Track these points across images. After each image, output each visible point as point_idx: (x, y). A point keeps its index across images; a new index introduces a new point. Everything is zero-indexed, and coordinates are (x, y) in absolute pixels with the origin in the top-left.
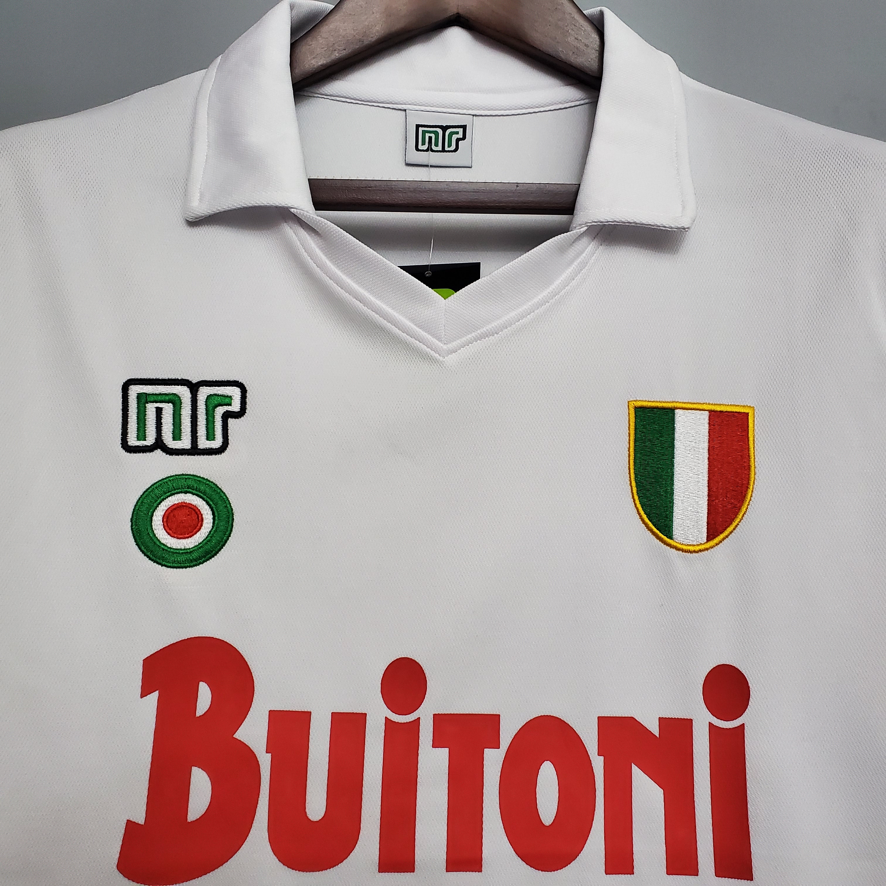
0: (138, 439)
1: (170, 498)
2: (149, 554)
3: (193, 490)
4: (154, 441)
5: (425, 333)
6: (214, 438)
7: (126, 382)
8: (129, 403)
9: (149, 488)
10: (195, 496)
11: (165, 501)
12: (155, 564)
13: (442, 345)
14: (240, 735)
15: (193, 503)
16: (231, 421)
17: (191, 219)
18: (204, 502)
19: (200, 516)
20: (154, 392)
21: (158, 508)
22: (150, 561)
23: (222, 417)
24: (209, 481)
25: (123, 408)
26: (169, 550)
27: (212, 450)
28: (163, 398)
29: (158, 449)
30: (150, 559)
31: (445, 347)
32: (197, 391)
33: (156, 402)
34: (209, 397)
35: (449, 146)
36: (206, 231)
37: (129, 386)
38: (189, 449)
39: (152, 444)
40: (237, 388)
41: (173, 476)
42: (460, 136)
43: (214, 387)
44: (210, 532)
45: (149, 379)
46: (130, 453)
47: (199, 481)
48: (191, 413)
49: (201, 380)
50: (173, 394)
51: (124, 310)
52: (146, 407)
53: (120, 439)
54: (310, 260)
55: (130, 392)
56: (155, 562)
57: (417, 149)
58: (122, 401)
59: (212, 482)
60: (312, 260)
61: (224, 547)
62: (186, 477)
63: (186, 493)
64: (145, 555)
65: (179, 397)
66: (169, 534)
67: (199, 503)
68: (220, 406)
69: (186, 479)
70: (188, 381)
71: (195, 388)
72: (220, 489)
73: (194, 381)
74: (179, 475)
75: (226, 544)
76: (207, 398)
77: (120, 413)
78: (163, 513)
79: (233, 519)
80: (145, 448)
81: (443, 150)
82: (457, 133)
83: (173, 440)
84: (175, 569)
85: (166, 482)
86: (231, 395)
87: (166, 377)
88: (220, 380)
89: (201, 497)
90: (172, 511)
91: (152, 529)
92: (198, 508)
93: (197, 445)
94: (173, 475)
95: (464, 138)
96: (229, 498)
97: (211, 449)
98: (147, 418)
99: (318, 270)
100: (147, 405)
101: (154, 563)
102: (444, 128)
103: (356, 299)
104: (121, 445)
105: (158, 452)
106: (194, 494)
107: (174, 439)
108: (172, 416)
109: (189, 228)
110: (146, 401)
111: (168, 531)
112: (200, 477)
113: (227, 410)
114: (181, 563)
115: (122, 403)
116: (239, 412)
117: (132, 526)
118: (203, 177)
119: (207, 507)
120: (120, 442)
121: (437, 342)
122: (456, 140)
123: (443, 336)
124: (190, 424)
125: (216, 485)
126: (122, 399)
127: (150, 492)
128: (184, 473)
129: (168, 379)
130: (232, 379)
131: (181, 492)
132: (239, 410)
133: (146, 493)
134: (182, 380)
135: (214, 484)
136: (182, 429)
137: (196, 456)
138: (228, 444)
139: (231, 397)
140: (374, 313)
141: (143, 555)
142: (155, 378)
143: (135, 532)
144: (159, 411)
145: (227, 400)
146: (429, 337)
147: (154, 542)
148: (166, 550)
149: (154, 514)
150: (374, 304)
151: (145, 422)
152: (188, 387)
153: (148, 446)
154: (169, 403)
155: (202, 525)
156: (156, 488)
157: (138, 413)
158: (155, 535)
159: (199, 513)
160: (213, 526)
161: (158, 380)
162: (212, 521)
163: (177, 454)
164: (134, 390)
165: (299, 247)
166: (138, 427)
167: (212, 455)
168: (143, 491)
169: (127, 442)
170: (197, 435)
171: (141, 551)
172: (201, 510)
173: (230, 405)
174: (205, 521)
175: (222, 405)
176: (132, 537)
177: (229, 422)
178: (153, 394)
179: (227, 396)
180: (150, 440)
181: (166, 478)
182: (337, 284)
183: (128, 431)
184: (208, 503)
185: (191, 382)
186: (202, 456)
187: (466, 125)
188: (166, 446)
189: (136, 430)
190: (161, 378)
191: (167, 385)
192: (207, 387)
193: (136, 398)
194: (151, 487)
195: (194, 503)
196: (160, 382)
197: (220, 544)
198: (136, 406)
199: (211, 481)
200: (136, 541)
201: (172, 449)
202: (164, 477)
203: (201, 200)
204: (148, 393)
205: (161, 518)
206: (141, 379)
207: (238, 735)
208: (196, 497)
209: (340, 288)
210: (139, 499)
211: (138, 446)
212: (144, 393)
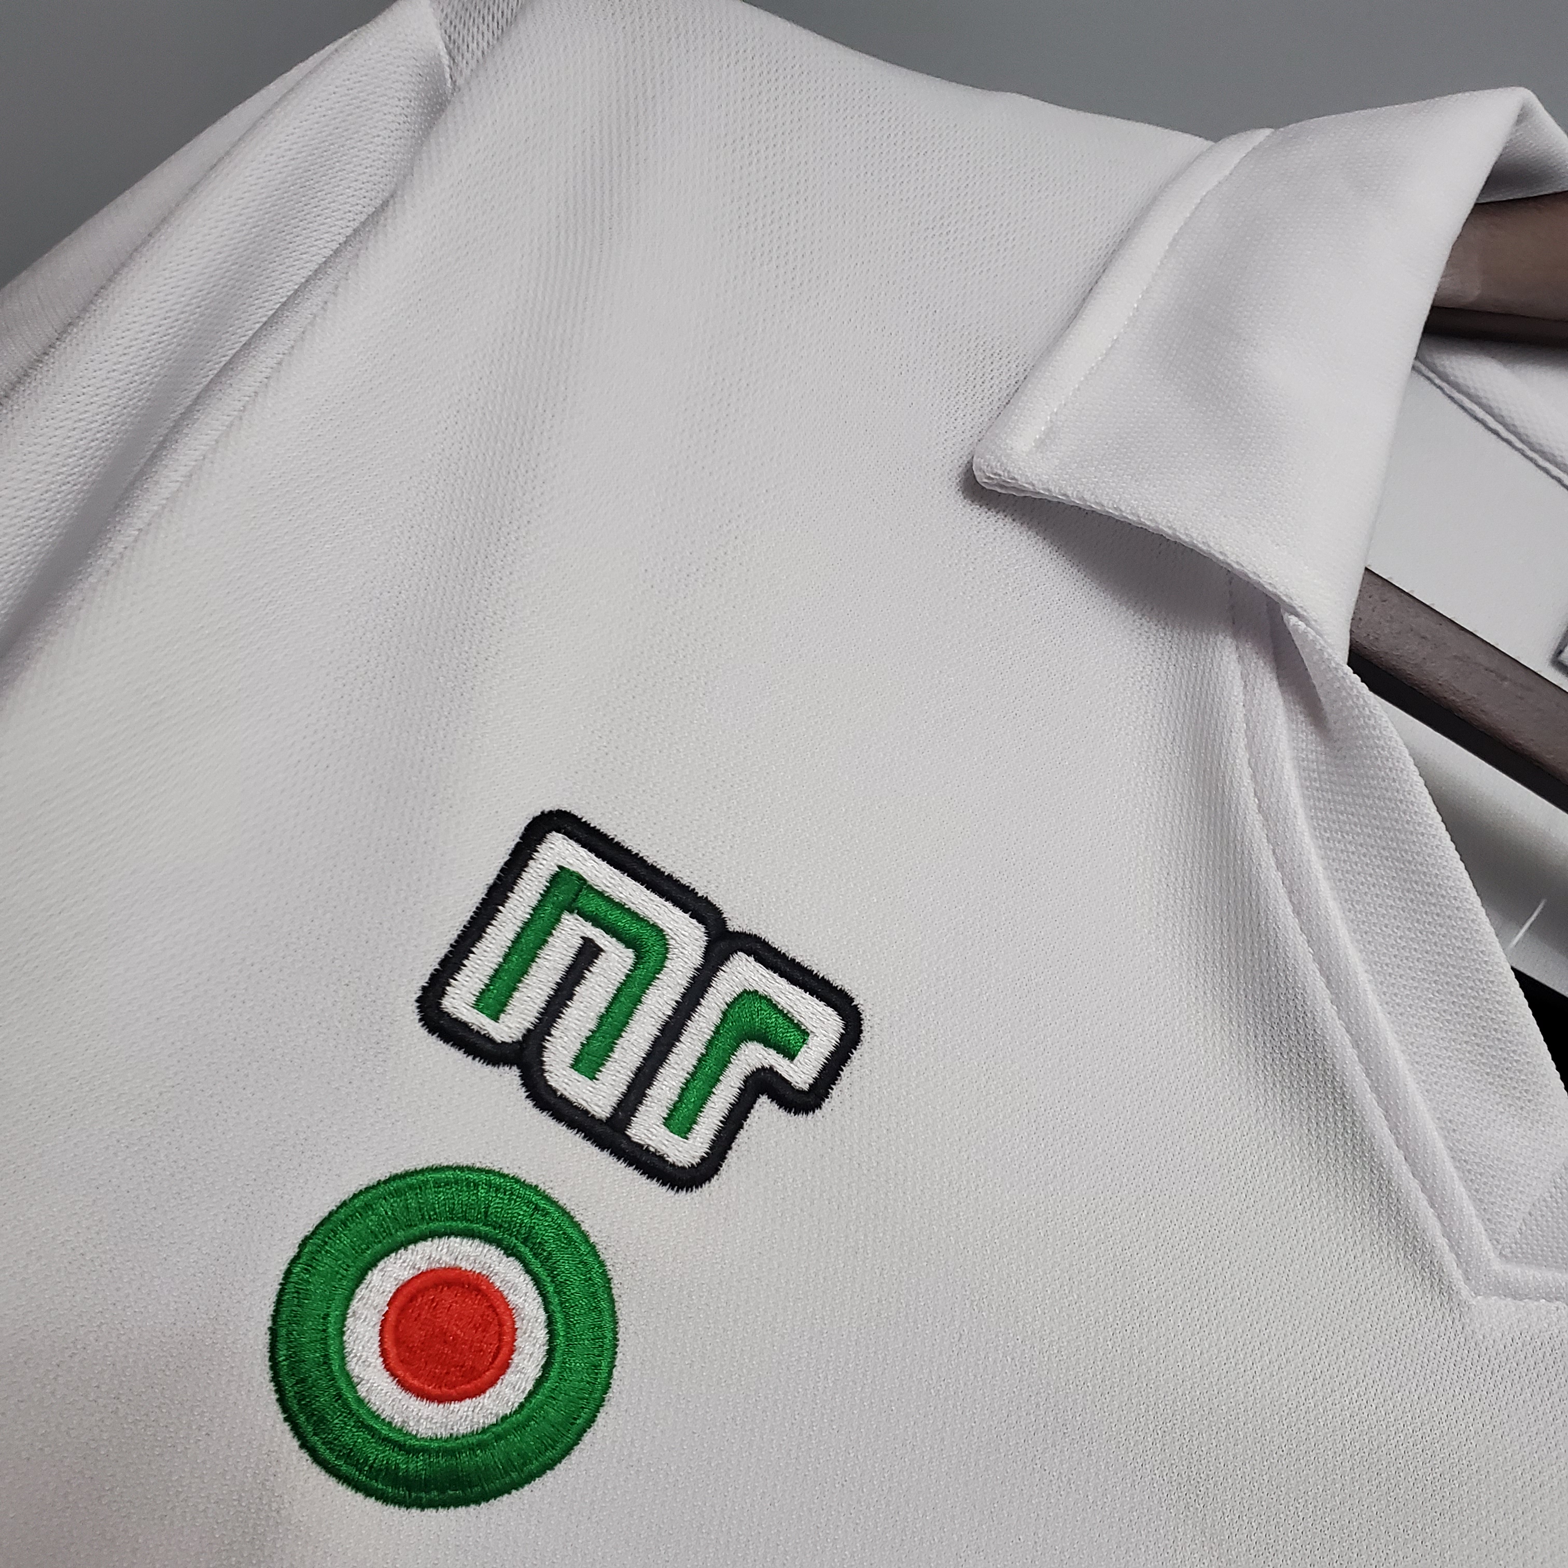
0: (480, 1003)
1: (455, 1241)
2: (288, 1383)
3: (536, 1255)
4: (517, 1035)
5: (1463, 1189)
6: (690, 1130)
7: (551, 812)
8: (520, 881)
9: (416, 1172)
10: (528, 1278)
11: (436, 1241)
12: (286, 1427)
13: (1492, 1255)
15: (511, 1298)
16: (764, 1107)
17: (989, 478)
18: (542, 1316)
19: (505, 1350)
20: (609, 892)
21: (402, 1251)
22: (276, 1407)
23: (747, 1080)
24: (596, 1255)
25: (495, 884)
26: (354, 1407)
27: (660, 1165)
28: (624, 922)
29: (515, 1068)
30: (282, 1401)
31: (1497, 1266)
32: (725, 958)
33: (596, 922)
34: (748, 995)
36: (1000, 532)
37: (550, 831)
38: (600, 1120)
39: (509, 1040)
40: (838, 1018)
41: (505, 1176)
43: (776, 976)
44: (505, 1418)
45: (618, 843)
46: (432, 1031)
47: (570, 1240)
48: (670, 1013)
49: (755, 932)
50: (654, 926)
51: (670, 611)
52: (558, 920)
53: (430, 970)
54: (1247, 781)
55: (543, 848)
56: (290, 1418)
58: (506, 864)
59: (602, 1264)
60: (1256, 783)
61: (514, 1492)
62: (542, 1204)
63: (510, 1252)
64: (276, 1379)
65: (666, 948)
66: (384, 1353)
67: (527, 1310)
68: (759, 1041)
69: (537, 1208)
70: (717, 912)
71: (722, 945)
72: (612, 1301)
73: (733, 925)
74: (524, 1185)
75: (527, 1487)
76: (740, 996)
77: (479, 893)
78: (407, 1275)
79: (591, 1420)
80: (480, 1042)
83: (572, 1066)
84: (332, 1481)
85: (476, 1185)
86: (810, 1028)
87: (667, 865)
88: (806, 964)
89: (543, 1294)
90: (436, 1286)
91: (347, 1307)
92: (514, 1323)
93: (629, 1122)
94: (506, 1171)
96: (621, 1343)
97: (661, 1158)
98: (542, 953)
99: (1254, 819)
100: (566, 916)
101: (286, 1420)
103: (1321, 970)
104: (419, 994)
105: (510, 1076)
106: (528, 1271)
107: (576, 1064)
108: (612, 990)
109: (960, 496)
110: (570, 904)
111: (388, 1345)
112: (577, 1225)
113: (771, 1068)
114: (361, 1471)
115: (502, 870)
116: (801, 1092)
117: (294, 1261)
118: (1079, 389)
119: (542, 1335)
120: (424, 981)
121: (1484, 1238)
123: (1510, 1230)
124: (646, 1046)
125: (609, 1281)
126: (507, 858)
127: (411, 1187)
128: (541, 1186)
129: (670, 877)
130: (838, 979)
131: (498, 1244)
132: (806, 1087)
133: (400, 1183)
134: (705, 900)
135: (604, 1274)
136: (617, 1049)
137: (606, 1154)
138: (715, 1170)
139: (805, 1034)
140: (1347, 1038)
141: (268, 1375)
142: (635, 851)
143: (290, 1288)
144: (587, 954)
145: (792, 1036)
146: (1469, 1209)
147: (326, 1356)
148: (346, 1405)
149: (381, 1265)
150: (1366, 1015)
151: (530, 966)
152: (708, 934)
153: (492, 1041)
154: (628, 947)
155: (492, 1383)
156: (437, 1184)
157: (527, 925)
158: (343, 1333)
159: (506, 1338)
160: (522, 1406)
161: (639, 860)
162: (530, 1387)
163: (558, 1116)
164: (558, 852)
165: (1236, 725)
166: (500, 965)
167: (651, 1177)
168: (394, 1172)
169: (443, 993)
170: (648, 1092)
171: (273, 1358)
172: (518, 1333)
173: (791, 1056)
174: (510, 1377)
175: (767, 1043)
176: (274, 1298)
177: (756, 1106)
178: (601, 894)
179: (798, 1026)
180: (509, 1027)
181: (480, 1170)
182: (1290, 892)
183: (465, 962)
184: (550, 1323)
185: (723, 922)
186: (621, 1165)
188: (544, 1071)
189: (491, 972)
190: (650, 861)
191: (653, 891)
192: (758, 965)
193: (549, 878)
194: (422, 1171)
195: (513, 1299)
196: (643, 872)
197: (507, 1473)
198: (534, 903)
199: (602, 1257)
200: (275, 1317)
201: (554, 1091)
202: (478, 1165)
203: (1041, 444)
204: (590, 882)
205: (390, 1288)
206: (595, 832)
208: (531, 1283)
209: (1289, 909)
210: (368, 1189)
211: (465, 1025)
212: (580, 878)
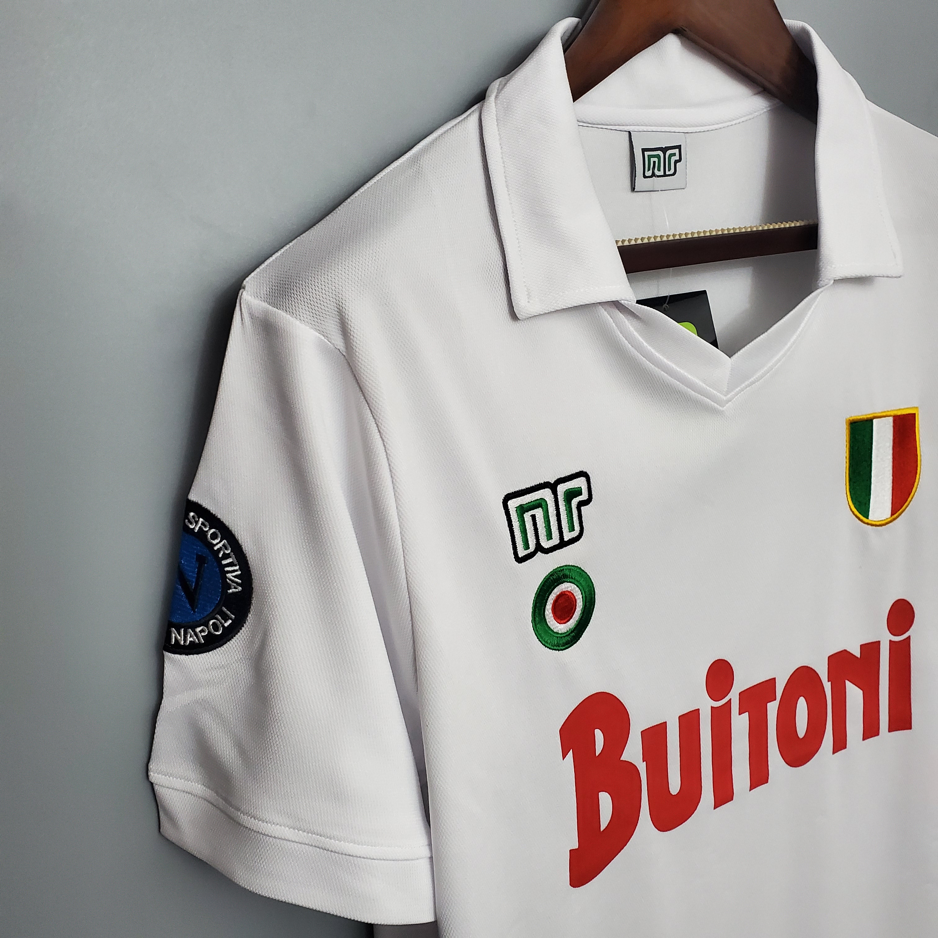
0: (524, 548)
1: (554, 591)
2: (548, 645)
3: (567, 578)
4: (535, 547)
5: (712, 390)
6: (574, 528)
7: (505, 498)
8: (512, 518)
9: (538, 588)
10: (569, 583)
11: (551, 594)
13: (723, 397)
14: (625, 757)
15: (569, 589)
16: (583, 510)
18: (575, 586)
19: (574, 598)
20: (527, 501)
21: (547, 603)
23: (577, 508)
24: (575, 566)
25: (508, 525)
26: (560, 635)
27: (574, 539)
28: (535, 504)
29: (539, 552)
30: (550, 648)
32: (556, 490)
33: (530, 510)
34: (565, 492)
35: (669, 170)
37: (508, 502)
38: (559, 544)
39: (534, 549)
40: (583, 478)
41: (552, 571)
42: (677, 158)
43: (566, 483)
44: (582, 608)
45: (521, 490)
46: (521, 562)
48: (556, 512)
49: (557, 479)
50: (540, 499)
52: (524, 518)
53: (512, 553)
55: (509, 507)
56: (553, 649)
57: (645, 177)
63: (563, 582)
64: (546, 646)
65: (545, 500)
66: (557, 622)
67: (573, 588)
68: (574, 498)
69: (561, 570)
70: (548, 482)
71: (554, 488)
72: (583, 570)
73: (553, 482)
74: (556, 569)
76: (564, 494)
77: (507, 529)
78: (551, 606)
79: (594, 593)
80: (530, 555)
81: (665, 175)
82: (674, 154)
83: (547, 541)
85: (549, 578)
86: (580, 485)
88: (571, 474)
89: (573, 583)
90: (557, 602)
91: (546, 621)
92: (572, 593)
93: (564, 538)
95: (680, 160)
98: (527, 527)
100: (524, 516)
102: (664, 150)
104: (514, 559)
105: (539, 555)
107: (547, 539)
108: (543, 519)
110: (523, 512)
111: (557, 620)
112: (569, 565)
113: (579, 501)
115: (507, 520)
116: (587, 499)
119: (577, 589)
120: (513, 556)
121: (720, 395)
122: (675, 162)
123: (725, 389)
124: (556, 522)
127: (540, 592)
129: (535, 486)
130: (578, 470)
131: (560, 583)
132: (588, 497)
133: (537, 594)
134: (544, 483)
135: (579, 568)
136: (552, 529)
137: (564, 548)
138: (583, 529)
139: (580, 487)
143: (536, 630)
144: (533, 517)
146: (715, 393)
147: (550, 633)
149: (546, 609)
151: (526, 532)
152: (550, 489)
153: (531, 553)
154: (539, 508)
155: (576, 605)
156: (543, 586)
157: (520, 526)
158: (549, 627)
159: (573, 596)
160: (583, 603)
162: (582, 599)
163: (551, 551)
164: (513, 504)
165: (615, 329)
166: (522, 538)
167: (574, 543)
169: (518, 554)
170: (563, 530)
171: (542, 644)
172: (574, 593)
173: (581, 495)
174: (578, 601)
175: (576, 497)
178: (527, 504)
179: (578, 488)
180: (532, 547)
183: (516, 545)
184: (577, 586)
185: (551, 483)
186: (568, 547)
187: (681, 145)
188: (544, 547)
189: (522, 542)
190: (529, 487)
191: (534, 492)
192: (562, 484)
193: (516, 513)
196: (529, 490)
197: (589, 615)
198: (517, 520)
200: (538, 638)
201: (548, 548)
203: (529, 296)
204: (523, 503)
205: (550, 611)
206: (515, 492)
207: (623, 758)
210: (534, 601)
211: (525, 555)
212: (521, 505)
